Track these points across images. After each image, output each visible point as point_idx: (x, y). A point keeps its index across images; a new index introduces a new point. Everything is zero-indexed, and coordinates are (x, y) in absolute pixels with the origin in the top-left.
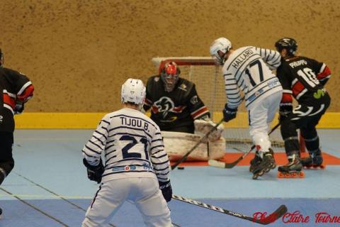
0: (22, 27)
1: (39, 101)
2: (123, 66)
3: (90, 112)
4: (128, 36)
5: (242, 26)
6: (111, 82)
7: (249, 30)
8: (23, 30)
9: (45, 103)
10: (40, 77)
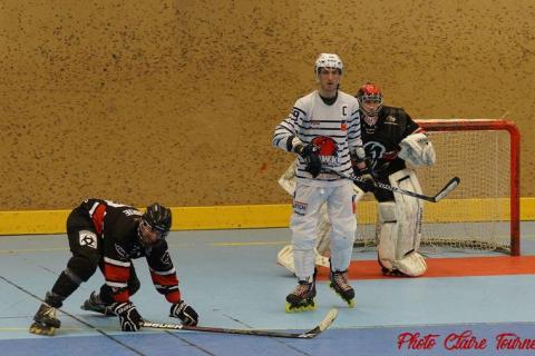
0: (103, 84)
1: (130, 191)
2: (250, 137)
3: (204, 205)
4: (256, 94)
5: (422, 75)
6: (233, 161)
7: (433, 80)
8: (104, 90)
9: (138, 194)
10: (130, 157)
